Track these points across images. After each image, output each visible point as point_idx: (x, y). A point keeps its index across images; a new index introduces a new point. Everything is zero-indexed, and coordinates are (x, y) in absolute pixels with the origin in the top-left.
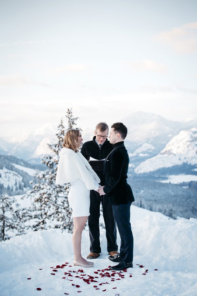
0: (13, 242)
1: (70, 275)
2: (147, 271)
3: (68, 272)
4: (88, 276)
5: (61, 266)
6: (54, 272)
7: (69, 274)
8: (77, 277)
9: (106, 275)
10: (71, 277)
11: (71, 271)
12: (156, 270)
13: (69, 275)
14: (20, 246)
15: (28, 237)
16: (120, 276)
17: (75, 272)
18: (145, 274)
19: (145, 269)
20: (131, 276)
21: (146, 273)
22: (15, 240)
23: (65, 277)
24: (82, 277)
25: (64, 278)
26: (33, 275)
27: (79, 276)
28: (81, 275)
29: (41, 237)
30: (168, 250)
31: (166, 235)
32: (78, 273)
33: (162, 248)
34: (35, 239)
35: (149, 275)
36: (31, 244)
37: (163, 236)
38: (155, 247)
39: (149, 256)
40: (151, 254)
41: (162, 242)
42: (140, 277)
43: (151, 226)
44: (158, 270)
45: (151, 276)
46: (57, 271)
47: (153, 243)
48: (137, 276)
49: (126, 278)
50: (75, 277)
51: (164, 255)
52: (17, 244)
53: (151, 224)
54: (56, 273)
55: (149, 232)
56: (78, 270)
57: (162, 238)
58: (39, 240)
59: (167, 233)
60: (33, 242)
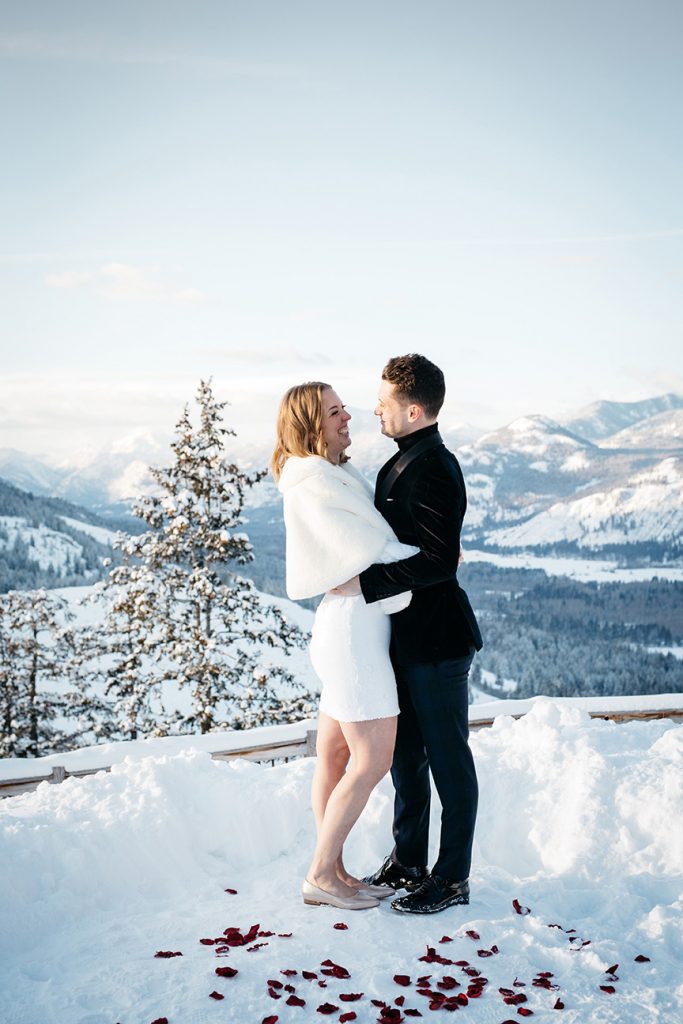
0: (47, 808)
1: (294, 1001)
2: (612, 970)
3: (284, 980)
4: (376, 1003)
5: (245, 931)
6: (222, 985)
7: (290, 989)
8: (327, 1009)
9: (449, 994)
10: (299, 1008)
11: (295, 973)
12: (641, 959)
13: (286, 995)
14: (76, 831)
15: (107, 786)
16: (509, 1002)
17: (314, 976)
18: (610, 990)
19: (603, 959)
20: (559, 1006)
21: (611, 980)
22: (57, 797)
23: (277, 1018)
24: (346, 1007)
27: (336, 1002)
28: (344, 998)
29: (158, 786)
30: (649, 850)
31: (634, 791)
32: (325, 986)
33: (624, 843)
34: (133, 798)
35: (630, 993)
36: (120, 817)
37: (619, 793)
38: (595, 838)
39: (579, 876)
40: (584, 866)
41: (619, 818)
42: (599, 1008)
43: (564, 746)
44: (648, 960)
45: (644, 1003)
46: (236, 972)
47: (585, 820)
48: (585, 1005)
49: (541, 1013)
50: (318, 1010)
51: (635, 871)
52: (65, 817)
53: (561, 739)
54: (233, 990)
55: (559, 770)
56: (323, 964)
57: (616, 801)
58: (148, 800)
59: (633, 780)
60: (127, 810)
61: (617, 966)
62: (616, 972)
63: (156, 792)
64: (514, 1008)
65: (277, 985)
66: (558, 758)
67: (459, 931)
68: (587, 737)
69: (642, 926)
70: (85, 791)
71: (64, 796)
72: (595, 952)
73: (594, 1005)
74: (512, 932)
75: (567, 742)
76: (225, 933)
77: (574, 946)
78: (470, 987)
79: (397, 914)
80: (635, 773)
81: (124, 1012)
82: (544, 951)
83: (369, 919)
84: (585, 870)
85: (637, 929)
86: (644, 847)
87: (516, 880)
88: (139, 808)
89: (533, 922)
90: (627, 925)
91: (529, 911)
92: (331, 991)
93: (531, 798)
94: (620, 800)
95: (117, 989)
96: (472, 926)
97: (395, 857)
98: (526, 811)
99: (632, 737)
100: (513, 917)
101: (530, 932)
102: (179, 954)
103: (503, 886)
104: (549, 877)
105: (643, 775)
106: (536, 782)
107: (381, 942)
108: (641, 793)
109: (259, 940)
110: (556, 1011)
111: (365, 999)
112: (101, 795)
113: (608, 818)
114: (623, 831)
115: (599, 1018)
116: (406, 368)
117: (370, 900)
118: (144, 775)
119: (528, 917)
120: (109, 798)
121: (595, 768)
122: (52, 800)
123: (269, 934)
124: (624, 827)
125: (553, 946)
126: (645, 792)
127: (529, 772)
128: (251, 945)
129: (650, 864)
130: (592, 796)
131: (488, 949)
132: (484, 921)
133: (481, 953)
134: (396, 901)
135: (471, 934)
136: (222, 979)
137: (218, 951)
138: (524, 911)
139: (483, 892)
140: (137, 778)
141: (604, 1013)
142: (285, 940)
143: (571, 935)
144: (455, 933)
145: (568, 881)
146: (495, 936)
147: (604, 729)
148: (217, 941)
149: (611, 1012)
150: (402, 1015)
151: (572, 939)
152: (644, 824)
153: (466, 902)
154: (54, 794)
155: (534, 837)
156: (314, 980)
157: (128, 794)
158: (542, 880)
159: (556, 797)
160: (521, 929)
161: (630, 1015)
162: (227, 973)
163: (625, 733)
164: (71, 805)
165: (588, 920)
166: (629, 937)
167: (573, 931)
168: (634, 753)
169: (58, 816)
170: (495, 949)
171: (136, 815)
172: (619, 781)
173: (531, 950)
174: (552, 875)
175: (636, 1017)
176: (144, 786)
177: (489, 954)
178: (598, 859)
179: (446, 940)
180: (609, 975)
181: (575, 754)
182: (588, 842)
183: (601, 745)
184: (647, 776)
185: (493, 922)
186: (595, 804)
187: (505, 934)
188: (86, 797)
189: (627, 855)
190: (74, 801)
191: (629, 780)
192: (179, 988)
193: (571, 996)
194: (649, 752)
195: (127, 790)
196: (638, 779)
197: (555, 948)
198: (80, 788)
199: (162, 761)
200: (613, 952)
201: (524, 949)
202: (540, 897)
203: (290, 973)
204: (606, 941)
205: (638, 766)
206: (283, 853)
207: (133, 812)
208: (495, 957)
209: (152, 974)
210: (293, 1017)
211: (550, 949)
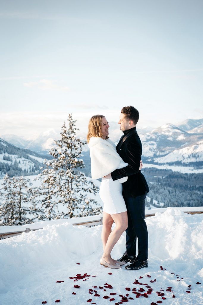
0: (25, 239)
1: (97, 295)
2: (189, 286)
3: (93, 289)
4: (120, 296)
5: (82, 275)
6: (76, 290)
7: (95, 291)
8: (106, 297)
9: (142, 293)
10: (98, 297)
11: (97, 287)
12: (198, 283)
13: (94, 293)
14: (33, 246)
15: (42, 233)
16: (159, 295)
18: (189, 292)
19: (187, 283)
20: (174, 297)
21: (189, 289)
22: (28, 236)
23: (91, 300)
24: (112, 297)
25: (89, 301)
26: (49, 296)
27: (109, 295)
28: (111, 294)
29: (57, 233)
30: (201, 252)
31: (196, 234)
32: (106, 291)
33: (193, 250)
34: (50, 236)
35: (195, 293)
36: (46, 242)
37: (192, 235)
38: (185, 248)
39: (180, 259)
40: (182, 256)
41: (192, 242)
42: (186, 297)
43: (176, 221)
44: (200, 283)
45: (199, 296)
46: (80, 287)
47: (182, 243)
48: (181, 296)
49: (168, 299)
50: (103, 298)
51: (197, 258)
52: (30, 242)
53: (175, 219)
54: (79, 292)
55: (174, 228)
56: (105, 284)
57: (191, 237)
58: (54, 237)
59: (196, 231)
60: (48, 240)
61: (191, 285)
62: (191, 287)
63: (56, 235)
64: (161, 297)
65: (92, 290)
66: (174, 225)
67: (145, 275)
68: (182, 219)
69: (198, 274)
70: (36, 234)
71: (30, 236)
72: (185, 281)
73: (184, 296)
74: (160, 275)
75: (177, 220)
76: (76, 276)
77: (179, 279)
78: (148, 291)
79: (127, 270)
80: (197, 229)
81: (48, 298)
82: (170, 281)
83: (119, 271)
84: (182, 257)
85: (197, 275)
86: (199, 251)
87: (162, 260)
88: (51, 239)
89: (167, 273)
90: (194, 273)
91: (165, 269)
92: (107, 292)
93: (166, 236)
94: (192, 237)
95: (45, 292)
96: (149, 273)
97: (126, 253)
98: (165, 240)
99: (196, 218)
100: (160, 271)
101: (165, 275)
102: (63, 281)
103: (158, 262)
104: (171, 260)
105: (199, 230)
106: (168, 232)
107: (122, 278)
108: (198, 235)
109: (86, 278)
110: (173, 298)
111: (117, 294)
112: (40, 235)
113: (189, 242)
114: (193, 246)
115: (185, 300)
116: (128, 110)
117: (119, 266)
118: (53, 230)
119: (165, 271)
120: (43, 236)
121: (185, 228)
122: (26, 237)
123: (89, 276)
124: (193, 245)
125: (172, 279)
126: (199, 235)
127: (166, 229)
128: (84, 279)
129: (201, 256)
130: (184, 236)
131: (153, 280)
132: (152, 272)
133: (151, 281)
134: (126, 266)
135: (148, 276)
136: (76, 289)
137: (74, 281)
138: (164, 269)
139: (152, 264)
140: (51, 231)
141: (187, 299)
142: (94, 277)
143: (178, 276)
144: (143, 276)
145: (177, 261)
146: (155, 276)
147: (188, 216)
148: (74, 278)
149: (189, 298)
150: (128, 299)
151: (178, 278)
152: (199, 244)
153: (147, 267)
154: (27, 235)
155: (167, 248)
156: (102, 289)
157: (48, 235)
158: (169, 260)
159: (173, 236)
160: (163, 274)
161: (195, 299)
162: (77, 287)
163: (194, 217)
164: (32, 239)
165: (183, 272)
166: (195, 277)
167: (178, 275)
168: (197, 223)
169: (28, 242)
170: (155, 280)
171: (51, 242)
172: (192, 231)
173: (166, 280)
174: (172, 259)
175: (196, 300)
176: (53, 233)
177: (154, 282)
178: (186, 254)
179: (141, 278)
180: (189, 288)
181: (179, 223)
182: (183, 249)
183: (187, 221)
184: (200, 230)
185: (155, 272)
186: (185, 238)
187: (158, 276)
188: (36, 236)
189: (194, 253)
190: (32, 237)
191: (195, 231)
192: (63, 291)
193: (177, 294)
194: (201, 223)
195: (48, 234)
196: (198, 231)
197: (173, 280)
198: (34, 234)
199: (58, 226)
200: (190, 281)
201: (164, 280)
202: (169, 265)
203: (95, 287)
204: (188, 278)
205: (198, 227)
206: (93, 253)
207: (50, 240)
208: (155, 282)
209: (55, 287)
210: (96, 299)
211: (171, 280)
